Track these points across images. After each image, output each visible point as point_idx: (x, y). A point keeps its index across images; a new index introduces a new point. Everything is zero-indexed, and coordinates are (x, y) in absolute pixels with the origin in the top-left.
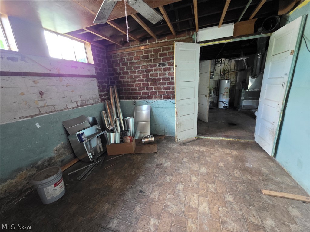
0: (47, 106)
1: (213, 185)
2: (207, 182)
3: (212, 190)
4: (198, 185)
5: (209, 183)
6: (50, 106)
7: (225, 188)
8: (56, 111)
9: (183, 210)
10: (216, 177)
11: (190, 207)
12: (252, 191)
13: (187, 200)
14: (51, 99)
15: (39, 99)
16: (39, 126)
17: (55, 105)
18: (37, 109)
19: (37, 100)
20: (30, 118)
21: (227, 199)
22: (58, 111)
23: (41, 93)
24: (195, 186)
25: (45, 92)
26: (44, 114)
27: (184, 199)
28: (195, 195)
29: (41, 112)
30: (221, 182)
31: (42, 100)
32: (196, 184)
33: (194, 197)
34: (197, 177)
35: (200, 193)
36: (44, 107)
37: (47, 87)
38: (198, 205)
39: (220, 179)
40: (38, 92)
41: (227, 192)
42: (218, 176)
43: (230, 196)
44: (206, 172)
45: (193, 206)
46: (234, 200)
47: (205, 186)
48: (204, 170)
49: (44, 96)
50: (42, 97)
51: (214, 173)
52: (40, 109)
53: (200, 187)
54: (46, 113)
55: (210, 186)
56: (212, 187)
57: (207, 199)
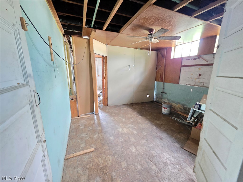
0: (199, 82)
1: (121, 141)
2: (125, 141)
3: (120, 138)
4: (128, 137)
5: (124, 141)
6: (201, 82)
7: (115, 142)
8: (204, 87)
9: (127, 126)
10: (122, 148)
11: (125, 128)
12: (100, 148)
13: (128, 129)
14: (204, 79)
15: (197, 78)
16: (192, 91)
17: (204, 83)
18: (194, 83)
19: (196, 78)
20: (190, 86)
21: (112, 137)
22: (205, 87)
23: (200, 75)
24: (129, 136)
25: (202, 75)
26: (196, 86)
27: (129, 129)
28: (126, 132)
29: (196, 85)
30: (118, 145)
31: (198, 79)
32: (130, 137)
33: (126, 131)
34: (132, 141)
35: (125, 134)
36: (198, 82)
37: (205, 72)
38: (123, 130)
39: (120, 147)
40: (199, 74)
41: (113, 140)
42: (121, 149)
43: (111, 139)
44: (130, 148)
45: (124, 129)
46: (109, 138)
47: (125, 138)
48: (132, 150)
49: (200, 76)
50: (199, 77)
51: (125, 150)
52: (196, 83)
53: (127, 137)
54: (198, 86)
55: (123, 140)
56: (121, 140)
57: (121, 133)
